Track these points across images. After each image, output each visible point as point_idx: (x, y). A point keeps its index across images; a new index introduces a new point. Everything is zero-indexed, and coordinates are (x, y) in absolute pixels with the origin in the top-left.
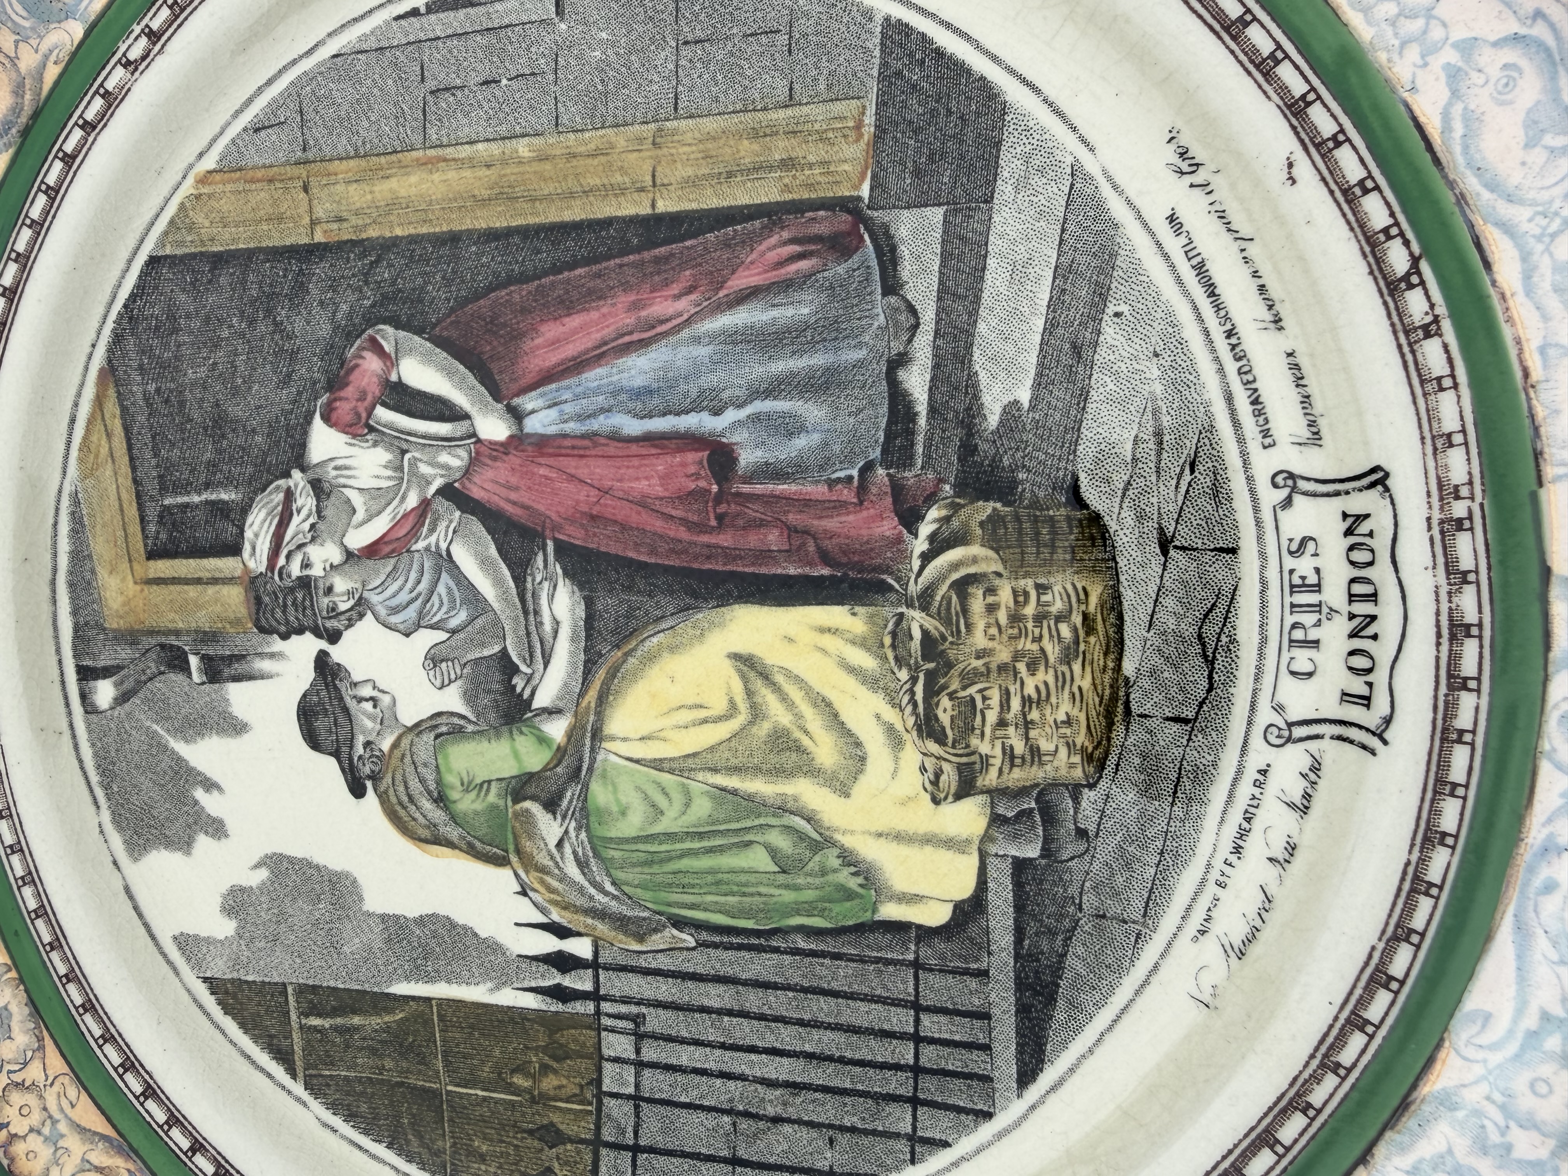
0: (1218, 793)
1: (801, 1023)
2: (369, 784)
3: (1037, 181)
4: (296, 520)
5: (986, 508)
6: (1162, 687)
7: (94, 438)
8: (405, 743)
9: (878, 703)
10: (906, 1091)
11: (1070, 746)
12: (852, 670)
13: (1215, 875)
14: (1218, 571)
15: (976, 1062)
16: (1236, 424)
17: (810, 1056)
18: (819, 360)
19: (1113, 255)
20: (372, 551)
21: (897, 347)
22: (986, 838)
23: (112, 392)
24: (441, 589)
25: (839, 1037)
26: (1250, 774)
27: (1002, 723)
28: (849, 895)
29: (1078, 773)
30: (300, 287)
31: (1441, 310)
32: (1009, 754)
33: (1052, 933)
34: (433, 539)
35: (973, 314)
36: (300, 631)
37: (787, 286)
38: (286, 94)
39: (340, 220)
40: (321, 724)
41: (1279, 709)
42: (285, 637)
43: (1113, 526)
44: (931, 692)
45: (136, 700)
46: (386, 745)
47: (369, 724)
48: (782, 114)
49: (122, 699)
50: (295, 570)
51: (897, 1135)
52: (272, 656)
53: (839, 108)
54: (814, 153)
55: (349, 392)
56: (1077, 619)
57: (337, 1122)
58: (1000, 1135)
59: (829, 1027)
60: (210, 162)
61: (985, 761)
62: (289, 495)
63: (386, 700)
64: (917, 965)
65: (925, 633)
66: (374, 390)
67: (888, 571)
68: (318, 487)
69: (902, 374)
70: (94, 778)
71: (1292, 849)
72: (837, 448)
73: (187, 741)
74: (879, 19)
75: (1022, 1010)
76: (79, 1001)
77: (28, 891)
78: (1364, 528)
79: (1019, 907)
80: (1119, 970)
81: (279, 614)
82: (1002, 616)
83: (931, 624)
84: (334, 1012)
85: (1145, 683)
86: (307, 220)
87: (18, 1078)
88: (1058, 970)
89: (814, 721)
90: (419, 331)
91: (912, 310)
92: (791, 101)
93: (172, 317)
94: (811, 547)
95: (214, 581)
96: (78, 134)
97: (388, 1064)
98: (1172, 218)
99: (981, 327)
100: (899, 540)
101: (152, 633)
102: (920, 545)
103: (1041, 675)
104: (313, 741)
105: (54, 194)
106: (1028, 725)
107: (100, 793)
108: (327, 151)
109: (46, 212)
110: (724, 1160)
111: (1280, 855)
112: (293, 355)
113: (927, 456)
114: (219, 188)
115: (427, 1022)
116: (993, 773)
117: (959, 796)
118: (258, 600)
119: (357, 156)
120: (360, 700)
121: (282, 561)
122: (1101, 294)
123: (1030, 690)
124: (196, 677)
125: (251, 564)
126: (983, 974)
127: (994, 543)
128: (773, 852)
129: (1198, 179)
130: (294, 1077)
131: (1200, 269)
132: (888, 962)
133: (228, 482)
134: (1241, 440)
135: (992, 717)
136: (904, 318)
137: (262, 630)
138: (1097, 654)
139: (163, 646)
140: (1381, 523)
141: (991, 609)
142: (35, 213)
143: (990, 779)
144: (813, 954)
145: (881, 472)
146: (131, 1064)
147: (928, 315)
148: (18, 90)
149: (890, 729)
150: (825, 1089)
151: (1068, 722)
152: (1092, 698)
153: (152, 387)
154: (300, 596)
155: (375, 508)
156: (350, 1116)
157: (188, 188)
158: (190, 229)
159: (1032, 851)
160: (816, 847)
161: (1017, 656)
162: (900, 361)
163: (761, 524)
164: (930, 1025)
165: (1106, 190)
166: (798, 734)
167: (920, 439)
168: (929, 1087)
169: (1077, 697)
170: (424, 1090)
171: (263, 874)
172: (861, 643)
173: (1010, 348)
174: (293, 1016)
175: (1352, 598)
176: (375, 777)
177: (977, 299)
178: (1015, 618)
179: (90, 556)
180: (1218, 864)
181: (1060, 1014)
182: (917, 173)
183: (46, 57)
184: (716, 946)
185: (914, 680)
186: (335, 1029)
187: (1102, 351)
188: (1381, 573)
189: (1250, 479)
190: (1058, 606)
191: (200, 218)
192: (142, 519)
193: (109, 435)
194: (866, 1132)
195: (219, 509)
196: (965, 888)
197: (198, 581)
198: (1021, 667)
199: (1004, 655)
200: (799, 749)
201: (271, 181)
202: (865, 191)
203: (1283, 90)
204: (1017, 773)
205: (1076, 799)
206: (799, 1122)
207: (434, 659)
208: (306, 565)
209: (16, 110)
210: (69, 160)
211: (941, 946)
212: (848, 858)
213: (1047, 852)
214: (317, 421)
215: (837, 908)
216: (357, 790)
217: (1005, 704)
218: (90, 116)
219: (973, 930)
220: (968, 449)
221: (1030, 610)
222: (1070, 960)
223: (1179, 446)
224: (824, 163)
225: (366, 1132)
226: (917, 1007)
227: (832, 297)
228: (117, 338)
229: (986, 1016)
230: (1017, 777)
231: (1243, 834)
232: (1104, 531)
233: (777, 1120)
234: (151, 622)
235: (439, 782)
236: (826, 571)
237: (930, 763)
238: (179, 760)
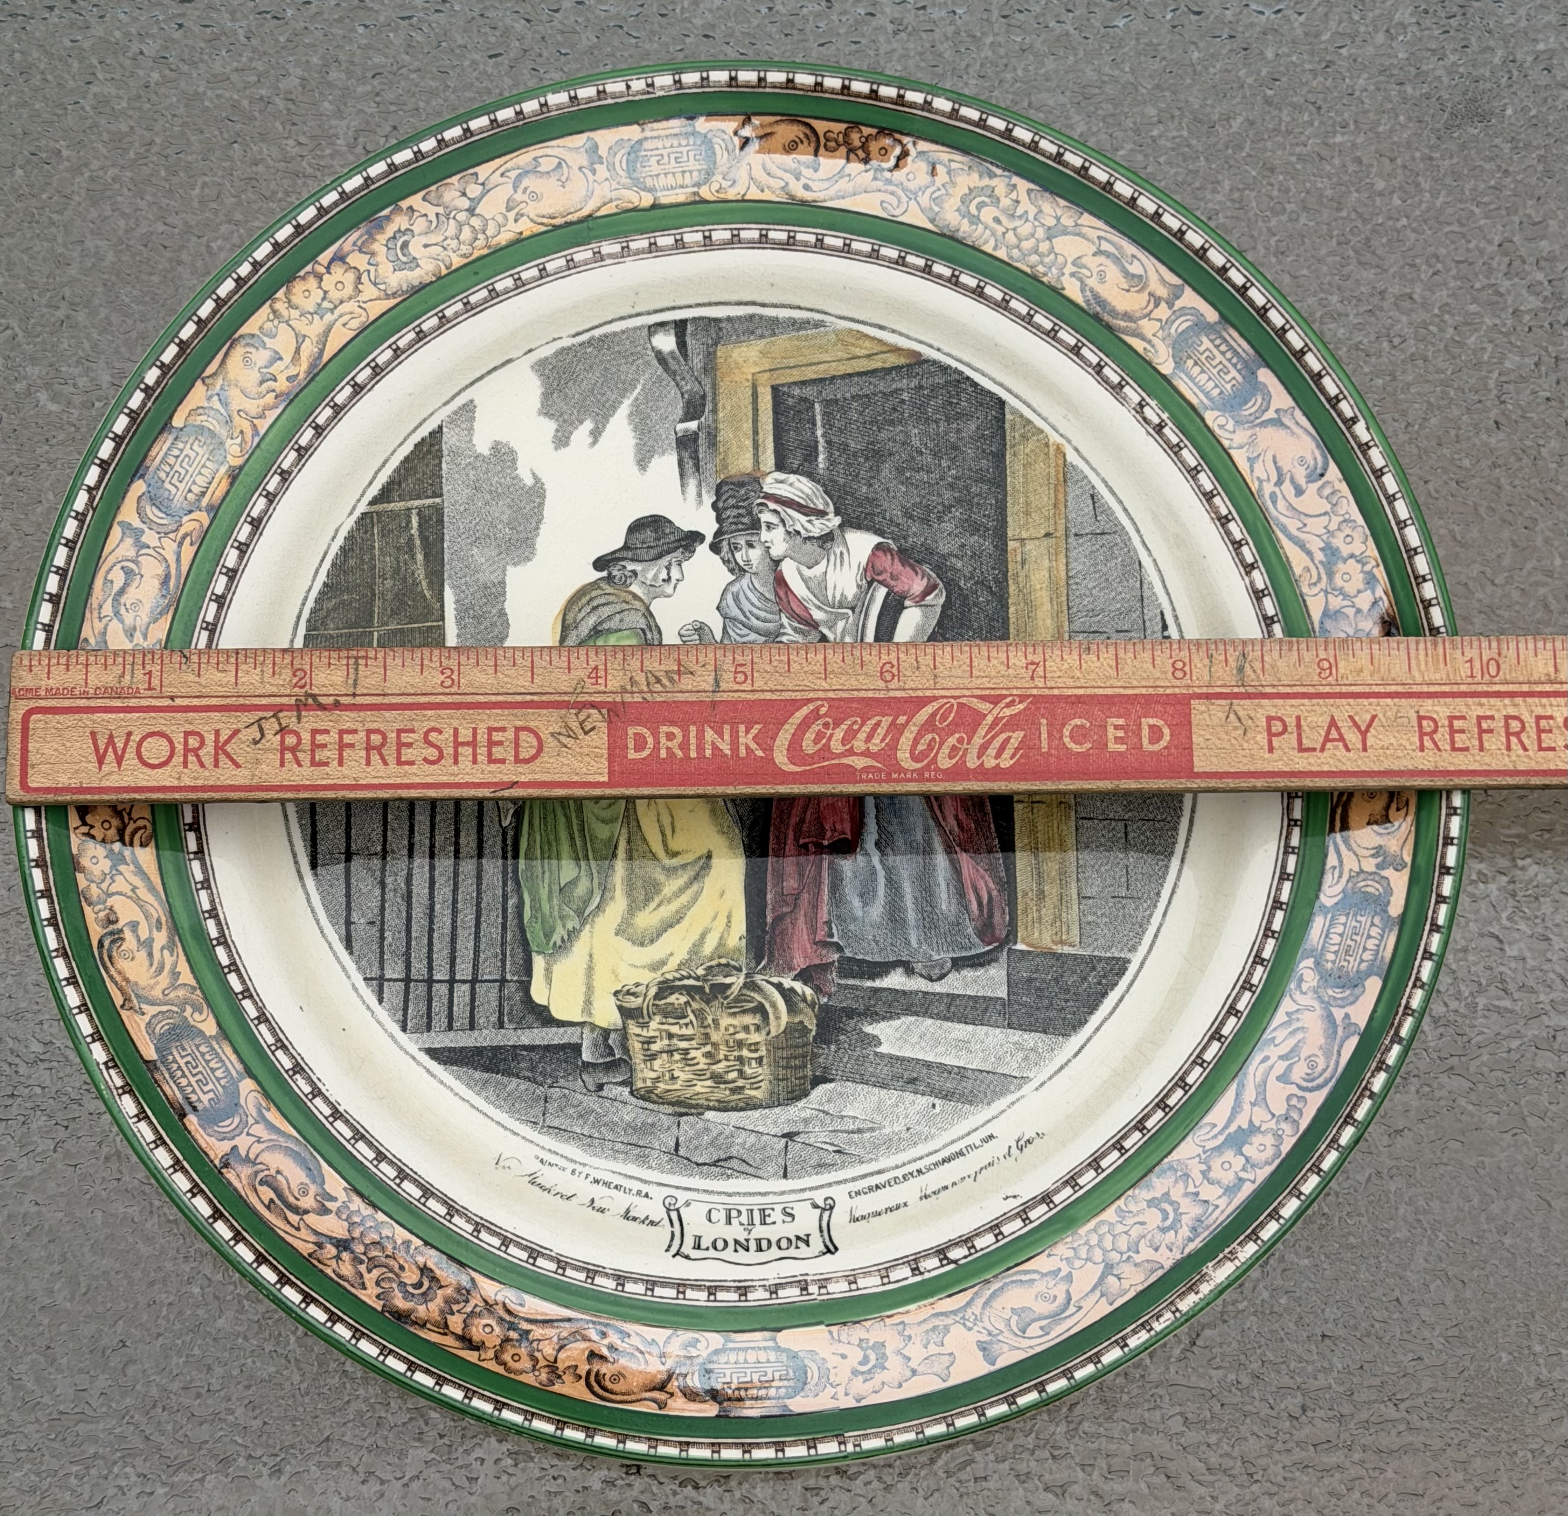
0: (632, 1169)
1: (455, 902)
2: (604, 574)
3: (1020, 1055)
4: (803, 519)
5: (811, 1024)
6: (698, 1136)
7: (867, 344)
8: (637, 604)
9: (681, 954)
10: (414, 974)
11: (657, 1080)
12: (703, 936)
13: (579, 1168)
14: (771, 1168)
15: (440, 1020)
16: (864, 1176)
17: (432, 908)
18: (911, 915)
19: (971, 1103)
20: (780, 581)
21: (918, 967)
22: (593, 1027)
23: (902, 361)
24: (753, 636)
25: (447, 930)
26: (645, 1188)
27: (670, 1036)
28: (548, 936)
29: (640, 1084)
30: (975, 528)
31: (927, 1276)
32: (650, 1041)
33: (532, 1069)
34: (789, 630)
35: (938, 1016)
36: (719, 519)
37: (961, 894)
38: (1118, 524)
39: (1023, 563)
40: (649, 534)
41: (687, 1204)
42: (714, 506)
43: (801, 1104)
44: (689, 990)
45: (660, 370)
46: (634, 588)
47: (650, 575)
48: (1074, 892)
49: (661, 358)
50: (766, 517)
51: (382, 968)
52: (699, 495)
53: (1075, 931)
54: (1048, 912)
55: (898, 566)
56: (740, 1083)
57: (340, 541)
58: (392, 1037)
59: (454, 922)
60: (1072, 457)
61: (645, 1025)
62: (822, 514)
63: (669, 589)
64: (503, 981)
65: (729, 986)
66: (899, 587)
67: (770, 961)
68: (827, 539)
69: (900, 970)
70: (597, 333)
71: (602, 1210)
72: (852, 927)
73: (631, 415)
74: (1129, 956)
75: (479, 1051)
76: (425, 327)
77: (509, 283)
78: (800, 1244)
79: (547, 1048)
80: (512, 1111)
81: (732, 502)
82: (741, 1036)
83: (735, 990)
84: (424, 539)
85: (701, 1125)
86: (1024, 535)
87: (365, 278)
88: (508, 1073)
89: (667, 911)
90: (940, 624)
91: (942, 977)
92: (1082, 897)
93: (959, 416)
94: (785, 909)
95: (756, 446)
96: (1094, 360)
97: (389, 583)
98: (991, 1137)
99: (929, 1021)
100: (791, 969)
101: (714, 386)
102: (787, 983)
103: (703, 1060)
104: (636, 527)
105: (1051, 335)
106: (670, 1052)
107: (585, 337)
108: (1073, 554)
109: (1038, 327)
110: (348, 846)
111: (597, 1204)
112: (926, 521)
113: (847, 987)
114: (1053, 463)
115: (425, 617)
116: (638, 1031)
117: (620, 1008)
118: (741, 484)
119: (1068, 577)
120: (668, 568)
121: (772, 506)
122: (947, 1096)
123: (693, 1053)
124: (681, 427)
125: (769, 479)
126: (501, 1025)
127: (790, 1030)
128: (573, 883)
129: (1014, 1150)
130: (371, 503)
131: (960, 1154)
132: (503, 961)
133: (832, 462)
134: (854, 1179)
135: (675, 1029)
136: (936, 972)
137: (719, 487)
138: (718, 1095)
139: (704, 397)
140: (804, 1251)
141: (746, 1029)
142: (1039, 319)
143: (633, 1029)
144: (505, 910)
145: (836, 956)
146: (378, 372)
147: (937, 988)
148: (1127, 316)
149: (663, 963)
150: (409, 918)
151: (673, 1078)
152: (689, 1092)
153: (905, 396)
154: (745, 520)
155: (812, 585)
156: (345, 551)
157: (1054, 437)
158: (1025, 437)
159: (586, 1056)
160: (580, 913)
161: (715, 1045)
162: (909, 971)
163: (801, 875)
164: (462, 991)
165: (1011, 1098)
166: (657, 900)
167: (856, 982)
168: (418, 990)
169: (689, 1084)
170: (372, 612)
171: (529, 481)
172: (721, 944)
173: (916, 1039)
174: (417, 503)
175: (758, 1241)
176: (610, 579)
177: (947, 1019)
178: (740, 1044)
179: (774, 334)
180: (586, 1170)
181: (477, 1075)
182: (1030, 980)
183: (1149, 342)
184: (504, 841)
185: (697, 978)
186: (411, 538)
187: (912, 1097)
188: (774, 1253)
189: (830, 1185)
190: (748, 1071)
191: (1031, 445)
192: (803, 383)
193: (869, 356)
194: (381, 947)
195: (811, 453)
196: (558, 1013)
197: (756, 432)
198: (708, 1048)
199: (715, 1037)
200: (648, 900)
201: (1055, 506)
202: (1020, 946)
203: (1057, 1191)
204: (638, 1046)
205: (623, 1083)
206: (383, 901)
207: (701, 629)
208: (769, 526)
209: (1113, 313)
210: (1076, 350)
211: (518, 997)
212: (573, 935)
213: (586, 1065)
214: (878, 539)
215: (538, 926)
216: (600, 564)
217: (683, 1038)
218: (1107, 371)
219: (530, 1018)
220: (850, 1013)
221: (745, 1053)
222: (515, 1081)
223: (850, 1143)
224: (1040, 918)
225: (334, 565)
226: (474, 981)
227: (952, 924)
228: (945, 369)
229: (472, 1027)
230: (636, 1046)
231: (607, 1184)
232: (798, 1098)
233: (383, 885)
234: (723, 386)
235: (610, 631)
236: (769, 920)
237: (642, 989)
238: (614, 408)
